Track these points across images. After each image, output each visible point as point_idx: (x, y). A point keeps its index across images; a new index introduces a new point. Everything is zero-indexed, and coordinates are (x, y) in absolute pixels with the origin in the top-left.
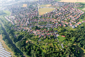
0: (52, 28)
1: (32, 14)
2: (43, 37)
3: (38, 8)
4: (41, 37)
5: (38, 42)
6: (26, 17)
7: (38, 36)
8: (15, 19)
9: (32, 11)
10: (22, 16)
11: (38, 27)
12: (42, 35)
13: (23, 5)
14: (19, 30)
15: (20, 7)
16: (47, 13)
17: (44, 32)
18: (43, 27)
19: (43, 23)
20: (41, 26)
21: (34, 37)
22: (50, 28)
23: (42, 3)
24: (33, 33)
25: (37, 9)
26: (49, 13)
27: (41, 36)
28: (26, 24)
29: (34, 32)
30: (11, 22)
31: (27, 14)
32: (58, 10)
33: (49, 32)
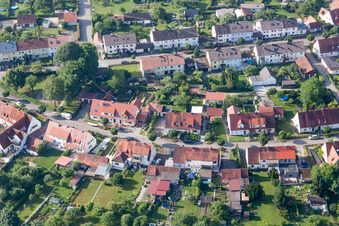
0: (316, 72)
4: (173, 191)
7: (124, 182)
11: (103, 63)
12: (195, 165)
17: (214, 129)
18: (177, 63)
19: (167, 18)
21: (65, 194)
22: (283, 70)
24: (48, 151)
27: (175, 178)
29: (56, 134)
33: (277, 123)
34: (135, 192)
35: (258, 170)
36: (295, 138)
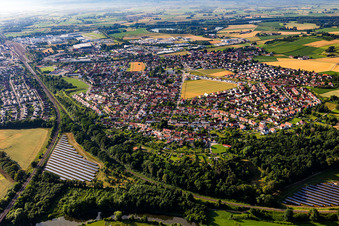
0: (207, 129)
1: (159, 95)
2: (176, 143)
3: (183, 80)
4: (171, 142)
5: (163, 151)
6: (137, 101)
7: (164, 141)
8: (105, 103)
9: (158, 86)
10: (124, 95)
11: (169, 124)
13: (131, 63)
14: (117, 126)
15: (118, 70)
16: (206, 95)
18: (182, 125)
20: (179, 123)
21: (153, 141)
23: (201, 62)
24: (153, 135)
25: (180, 80)
26: (214, 97)
28: (137, 116)
30: (94, 108)
31: (143, 94)
32: (246, 90)
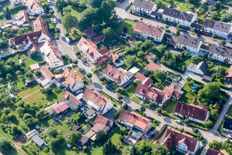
2: (82, 119)
5: (17, 146)
18: (156, 34)
20: (158, 18)
21: (20, 85)
24: (37, 57)
34: (49, 103)
35: (123, 125)
36: (169, 116)
